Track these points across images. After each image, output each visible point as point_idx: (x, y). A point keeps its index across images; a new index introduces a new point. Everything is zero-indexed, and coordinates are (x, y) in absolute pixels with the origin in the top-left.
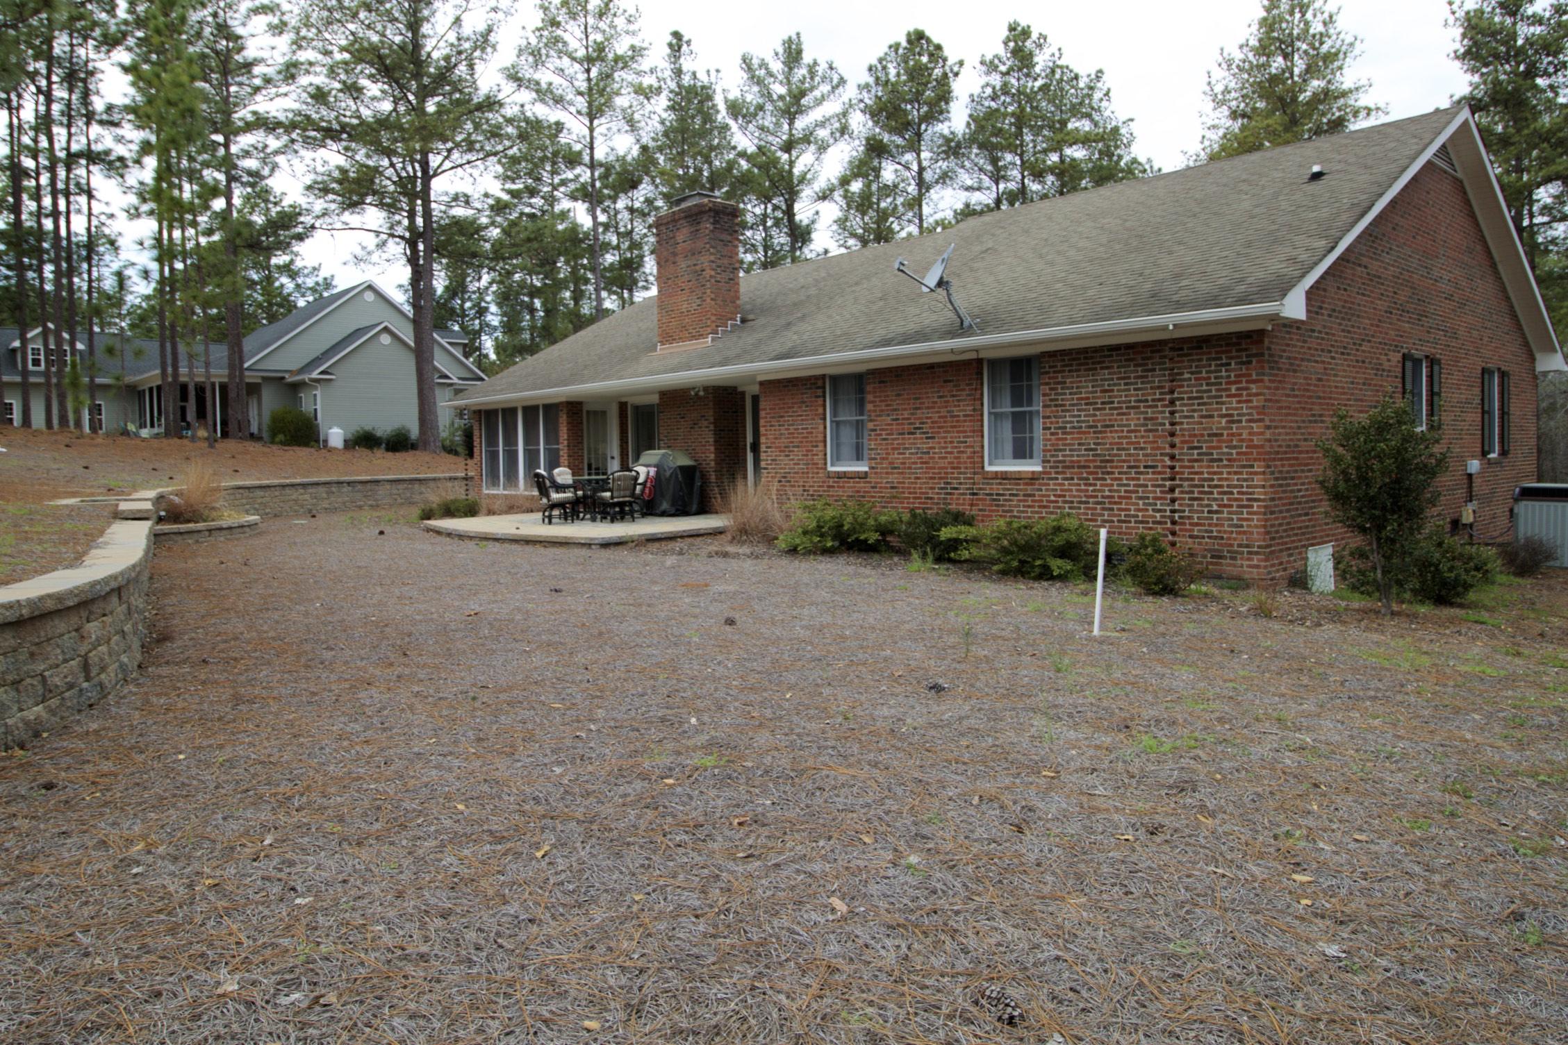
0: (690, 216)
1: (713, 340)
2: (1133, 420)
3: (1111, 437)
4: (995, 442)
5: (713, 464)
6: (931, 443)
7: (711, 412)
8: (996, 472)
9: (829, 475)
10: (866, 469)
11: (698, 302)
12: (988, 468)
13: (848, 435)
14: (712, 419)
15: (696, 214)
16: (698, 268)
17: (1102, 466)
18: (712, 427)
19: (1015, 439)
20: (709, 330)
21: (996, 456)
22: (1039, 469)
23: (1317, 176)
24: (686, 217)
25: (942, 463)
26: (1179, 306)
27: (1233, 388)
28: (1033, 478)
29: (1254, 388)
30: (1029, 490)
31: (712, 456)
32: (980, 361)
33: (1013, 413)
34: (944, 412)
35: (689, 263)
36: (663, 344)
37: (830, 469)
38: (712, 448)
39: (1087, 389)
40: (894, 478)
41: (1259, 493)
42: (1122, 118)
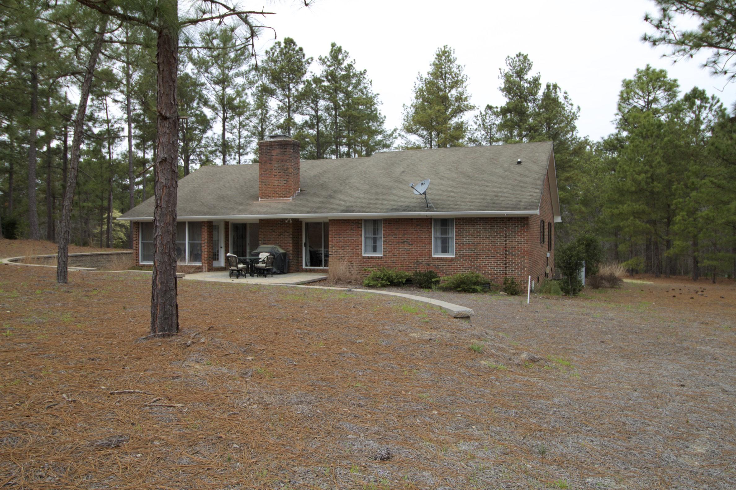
0: (282, 145)
1: (292, 199)
2: (487, 242)
3: (480, 247)
4: (436, 247)
5: (291, 252)
6: (411, 247)
7: (291, 230)
8: (438, 258)
9: (364, 257)
10: (381, 255)
11: (285, 182)
12: (433, 256)
13: (370, 243)
14: (291, 233)
15: (285, 145)
16: (285, 167)
17: (477, 256)
18: (291, 236)
19: (442, 246)
20: (291, 194)
21: (436, 252)
22: (454, 256)
23: (519, 163)
24: (278, 145)
25: (415, 254)
26: (507, 209)
27: (519, 233)
28: (452, 260)
29: (525, 234)
30: (450, 264)
31: (291, 248)
32: (431, 219)
33: (442, 237)
34: (416, 236)
35: (279, 165)
36: (262, 198)
37: (363, 255)
38: (291, 245)
39: (472, 231)
40: (394, 259)
41: (527, 265)
42: (375, 93)
